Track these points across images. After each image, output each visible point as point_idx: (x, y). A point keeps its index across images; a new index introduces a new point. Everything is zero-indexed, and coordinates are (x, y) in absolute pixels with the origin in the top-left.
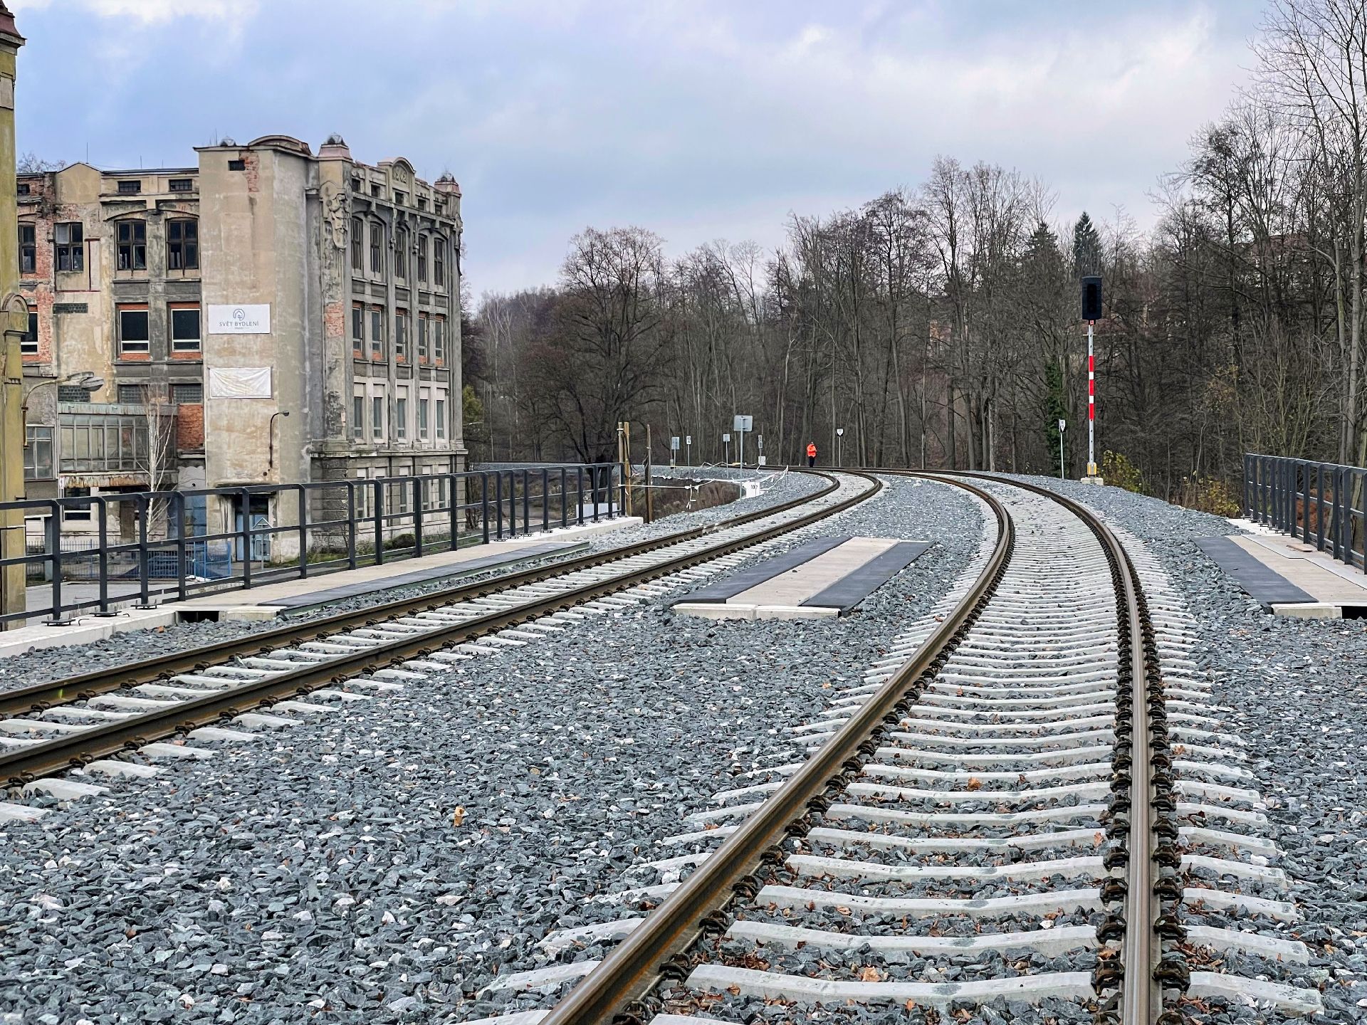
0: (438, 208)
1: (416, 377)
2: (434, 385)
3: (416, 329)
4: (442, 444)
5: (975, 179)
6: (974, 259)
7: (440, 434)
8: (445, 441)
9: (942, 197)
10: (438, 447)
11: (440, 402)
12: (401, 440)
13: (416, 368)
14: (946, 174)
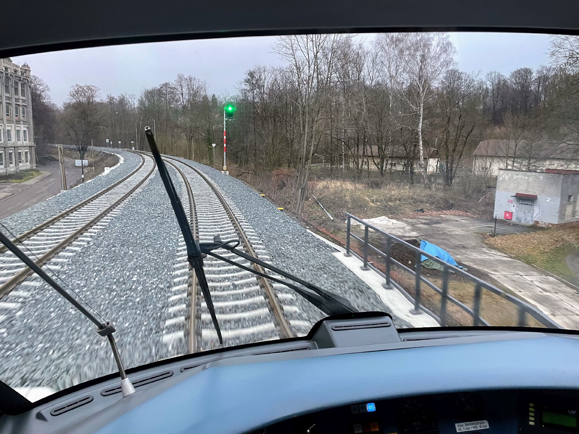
0: (22, 74)
1: (14, 123)
2: (22, 126)
3: (14, 109)
4: (27, 143)
5: (188, 80)
6: (188, 101)
7: (25, 140)
8: (27, 142)
9: (180, 84)
10: (24, 144)
11: (25, 131)
12: (9, 142)
13: (14, 120)
14: (181, 78)
